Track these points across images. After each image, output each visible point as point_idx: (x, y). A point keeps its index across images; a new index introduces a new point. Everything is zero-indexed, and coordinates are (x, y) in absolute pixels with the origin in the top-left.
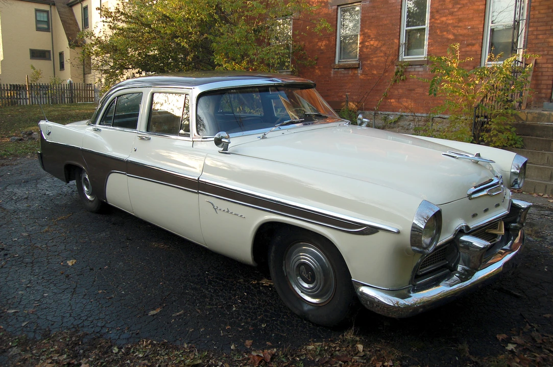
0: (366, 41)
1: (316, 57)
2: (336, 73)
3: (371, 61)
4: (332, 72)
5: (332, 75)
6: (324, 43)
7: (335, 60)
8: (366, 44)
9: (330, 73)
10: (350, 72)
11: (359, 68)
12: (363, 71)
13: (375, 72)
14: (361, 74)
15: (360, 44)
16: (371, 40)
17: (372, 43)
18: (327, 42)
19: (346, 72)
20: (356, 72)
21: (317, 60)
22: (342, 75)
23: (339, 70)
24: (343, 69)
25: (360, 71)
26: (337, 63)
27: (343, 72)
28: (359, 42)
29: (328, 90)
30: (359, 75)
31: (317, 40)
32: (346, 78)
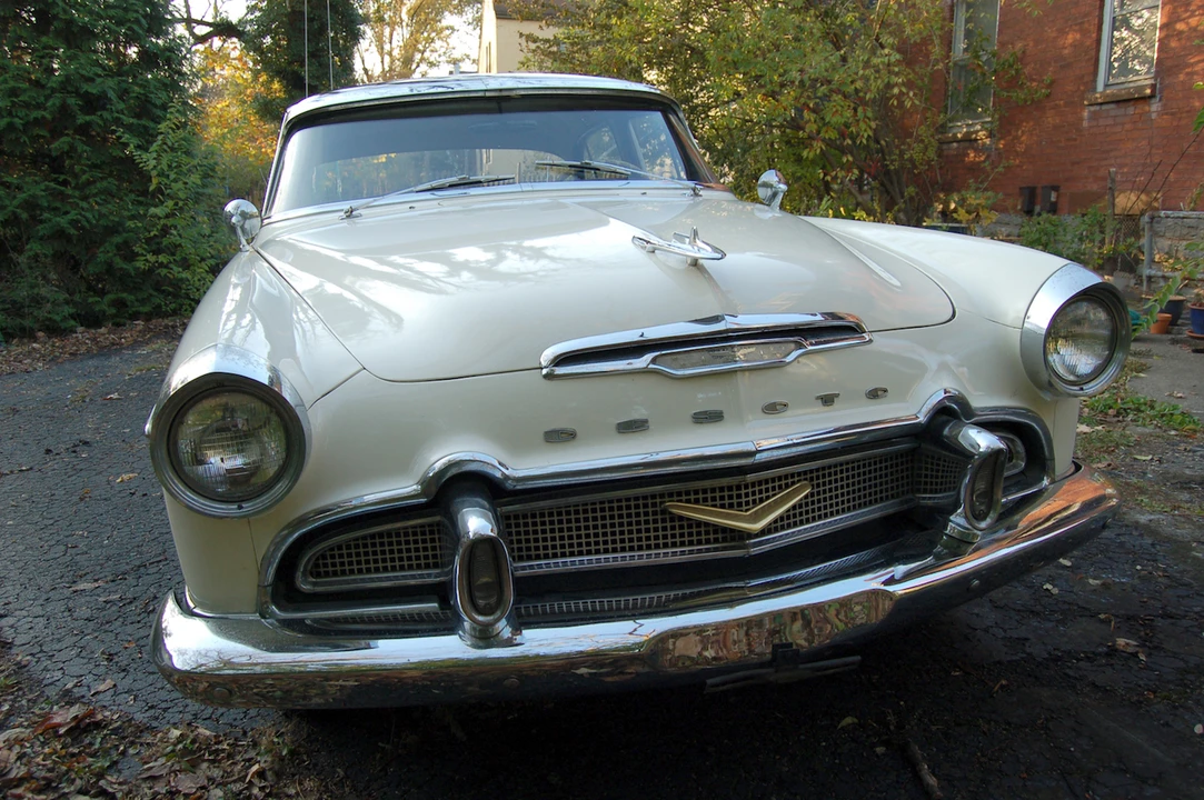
0: (1179, 20)
1: (1047, 79)
2: (1094, 116)
3: (1187, 74)
4: (1086, 114)
5: (1085, 124)
6: (1070, 38)
7: (1094, 81)
8: (1180, 26)
9: (1082, 119)
10: (1131, 110)
11: (1152, 96)
12: (1164, 106)
13: (1197, 104)
14: (1160, 114)
15: (1161, 29)
16: (1192, 16)
17: (1193, 21)
18: (1078, 36)
19: (1121, 111)
20: (1147, 108)
21: (1049, 86)
22: (1110, 122)
23: (1104, 107)
24: (1112, 106)
25: (1155, 106)
26: (1100, 87)
27: (1112, 113)
28: (1158, 25)
29: (1073, 164)
30: (1154, 116)
31: (1054, 35)
32: (1118, 129)
